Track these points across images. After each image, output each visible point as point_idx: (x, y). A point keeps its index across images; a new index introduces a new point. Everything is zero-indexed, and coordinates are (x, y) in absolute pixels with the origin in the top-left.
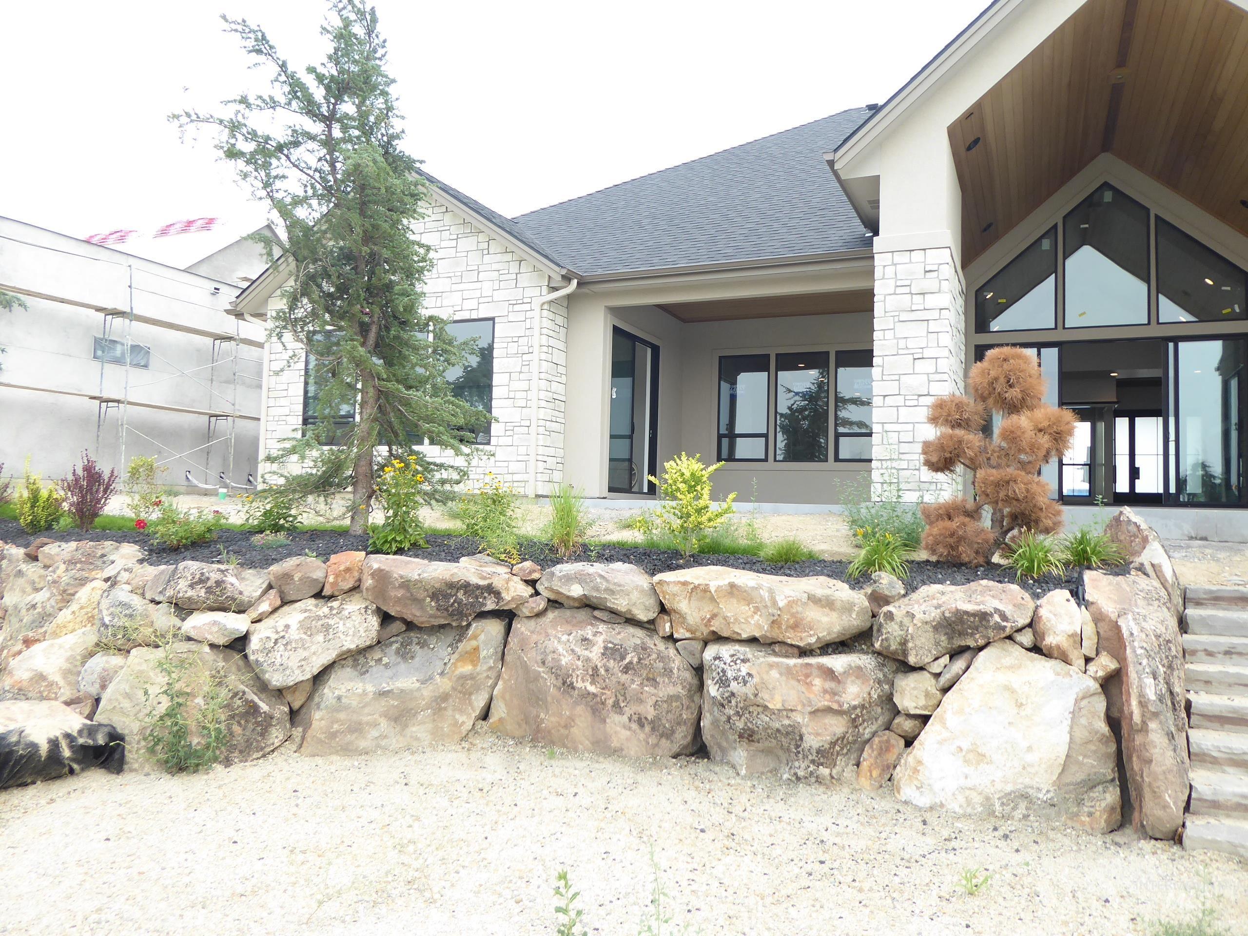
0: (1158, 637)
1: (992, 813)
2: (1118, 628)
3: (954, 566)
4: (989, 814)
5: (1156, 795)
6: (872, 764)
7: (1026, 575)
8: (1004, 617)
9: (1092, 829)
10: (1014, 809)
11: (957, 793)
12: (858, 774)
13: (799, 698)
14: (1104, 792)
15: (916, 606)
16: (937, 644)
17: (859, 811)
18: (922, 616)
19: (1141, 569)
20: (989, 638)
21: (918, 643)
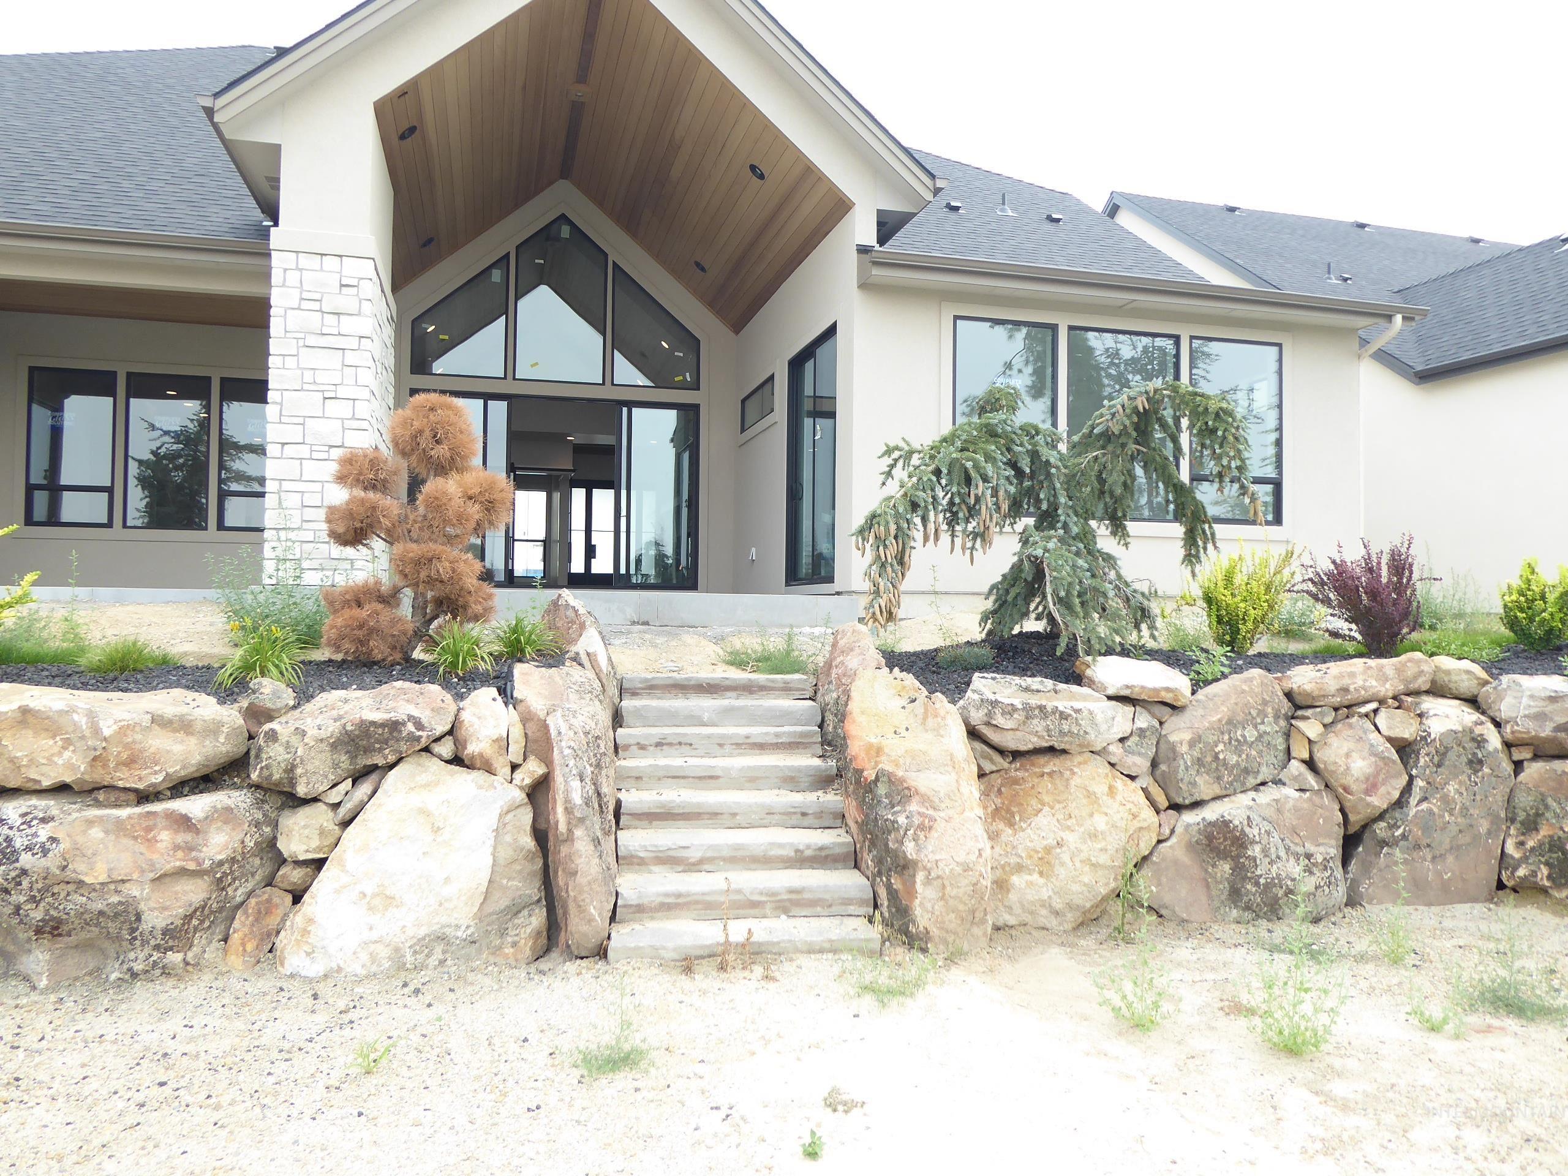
0: (586, 733)
1: (402, 967)
2: (545, 727)
3: (365, 665)
4: (399, 969)
5: (581, 909)
6: (245, 935)
7: (450, 673)
8: (419, 726)
9: (516, 960)
10: (428, 956)
11: (359, 950)
12: (225, 951)
13: (135, 862)
14: (530, 915)
15: (309, 720)
16: (336, 766)
17: (224, 1002)
18: (315, 732)
19: (576, 659)
20: (401, 753)
21: (310, 767)
